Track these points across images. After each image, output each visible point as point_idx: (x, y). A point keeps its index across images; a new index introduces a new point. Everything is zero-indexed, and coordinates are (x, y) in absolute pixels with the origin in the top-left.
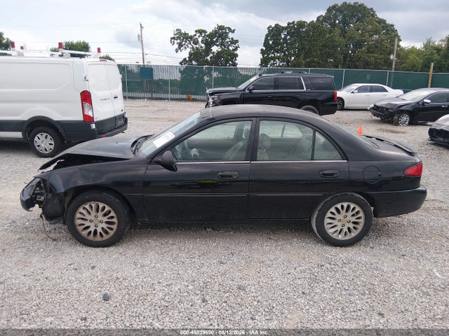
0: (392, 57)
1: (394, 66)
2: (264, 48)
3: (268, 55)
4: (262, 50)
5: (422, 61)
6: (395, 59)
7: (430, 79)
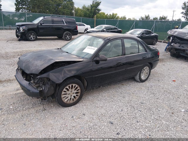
0: (73, 11)
1: (74, 15)
2: (16, 3)
3: (19, 6)
4: (15, 3)
5: (83, 14)
6: (74, 12)
7: (95, 21)
